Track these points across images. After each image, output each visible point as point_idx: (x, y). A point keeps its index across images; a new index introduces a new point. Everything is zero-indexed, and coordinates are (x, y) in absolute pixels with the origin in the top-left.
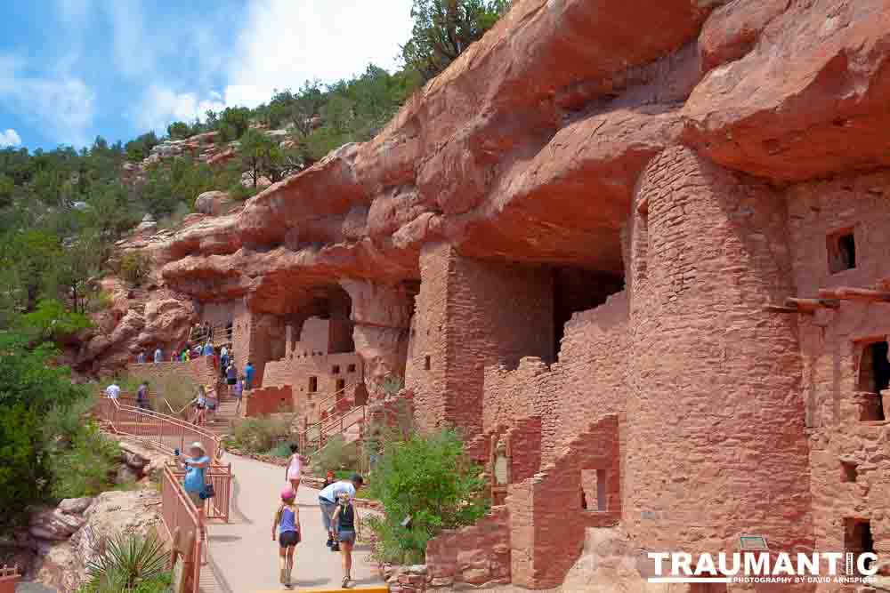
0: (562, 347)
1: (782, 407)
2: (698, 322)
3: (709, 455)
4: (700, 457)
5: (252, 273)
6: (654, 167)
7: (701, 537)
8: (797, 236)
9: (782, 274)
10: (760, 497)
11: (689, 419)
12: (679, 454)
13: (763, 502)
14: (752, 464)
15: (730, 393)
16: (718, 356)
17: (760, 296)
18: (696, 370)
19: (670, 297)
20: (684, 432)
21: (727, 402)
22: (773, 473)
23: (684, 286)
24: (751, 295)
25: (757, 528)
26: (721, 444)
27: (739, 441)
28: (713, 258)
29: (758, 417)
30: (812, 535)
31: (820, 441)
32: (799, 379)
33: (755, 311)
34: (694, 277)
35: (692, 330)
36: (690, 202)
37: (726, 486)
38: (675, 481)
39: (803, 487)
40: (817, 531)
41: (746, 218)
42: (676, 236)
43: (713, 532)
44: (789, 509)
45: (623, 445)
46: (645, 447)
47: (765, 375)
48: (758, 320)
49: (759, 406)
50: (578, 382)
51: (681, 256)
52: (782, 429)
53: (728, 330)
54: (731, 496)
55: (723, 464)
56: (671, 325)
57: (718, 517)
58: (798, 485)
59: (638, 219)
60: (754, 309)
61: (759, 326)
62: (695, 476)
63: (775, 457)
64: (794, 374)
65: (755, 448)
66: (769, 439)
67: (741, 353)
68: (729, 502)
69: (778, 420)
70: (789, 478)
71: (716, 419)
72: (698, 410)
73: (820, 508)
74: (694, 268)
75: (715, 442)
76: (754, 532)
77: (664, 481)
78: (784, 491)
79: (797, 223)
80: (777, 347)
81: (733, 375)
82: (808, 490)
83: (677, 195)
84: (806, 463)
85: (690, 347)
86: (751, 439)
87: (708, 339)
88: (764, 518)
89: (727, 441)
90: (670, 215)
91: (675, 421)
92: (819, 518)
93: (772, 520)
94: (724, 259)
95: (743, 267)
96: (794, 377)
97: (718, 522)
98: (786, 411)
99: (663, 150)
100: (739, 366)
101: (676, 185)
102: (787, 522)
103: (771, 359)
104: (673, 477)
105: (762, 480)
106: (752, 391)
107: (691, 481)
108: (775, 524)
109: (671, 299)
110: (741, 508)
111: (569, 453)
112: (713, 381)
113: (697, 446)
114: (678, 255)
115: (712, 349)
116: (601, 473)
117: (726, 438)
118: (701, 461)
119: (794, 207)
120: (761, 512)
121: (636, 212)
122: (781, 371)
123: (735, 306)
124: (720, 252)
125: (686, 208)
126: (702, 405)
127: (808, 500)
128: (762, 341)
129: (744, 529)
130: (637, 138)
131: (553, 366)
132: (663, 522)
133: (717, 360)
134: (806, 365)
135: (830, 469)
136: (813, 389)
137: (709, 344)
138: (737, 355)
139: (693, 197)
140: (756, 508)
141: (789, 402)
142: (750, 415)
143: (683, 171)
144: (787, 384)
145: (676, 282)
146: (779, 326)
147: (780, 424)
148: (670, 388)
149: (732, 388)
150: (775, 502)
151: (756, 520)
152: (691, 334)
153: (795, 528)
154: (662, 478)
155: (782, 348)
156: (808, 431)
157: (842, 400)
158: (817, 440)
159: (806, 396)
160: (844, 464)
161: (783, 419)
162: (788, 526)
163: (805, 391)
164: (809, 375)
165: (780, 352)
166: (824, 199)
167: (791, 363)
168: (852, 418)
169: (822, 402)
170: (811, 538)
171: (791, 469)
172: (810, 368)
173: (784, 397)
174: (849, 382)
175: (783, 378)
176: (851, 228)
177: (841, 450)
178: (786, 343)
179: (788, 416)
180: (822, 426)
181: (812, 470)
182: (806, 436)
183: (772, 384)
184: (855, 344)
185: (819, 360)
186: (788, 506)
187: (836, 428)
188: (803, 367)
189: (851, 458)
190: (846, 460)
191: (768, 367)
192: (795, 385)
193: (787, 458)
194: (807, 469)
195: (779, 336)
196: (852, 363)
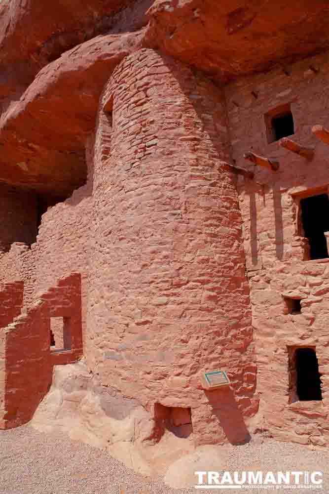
0: (39, 232)
1: (231, 254)
2: (160, 180)
3: (172, 298)
4: (164, 299)
6: (120, 70)
7: (165, 376)
9: (225, 149)
10: (218, 334)
11: (153, 266)
12: (142, 299)
13: (221, 338)
14: (211, 304)
15: (191, 240)
16: (179, 208)
17: (211, 161)
18: (160, 222)
19: (133, 164)
20: (149, 278)
21: (188, 249)
22: (227, 311)
23: (147, 153)
24: (204, 160)
25: (218, 362)
26: (184, 287)
27: (199, 284)
28: (173, 128)
29: (214, 262)
31: (261, 281)
32: (240, 231)
33: (208, 174)
34: (156, 144)
35: (156, 187)
36: (152, 86)
37: (189, 326)
38: (138, 324)
39: (247, 321)
40: (259, 358)
41: (198, 101)
42: (140, 114)
43: (180, 370)
44: (239, 342)
45: (84, 296)
46: (107, 294)
47: (217, 226)
48: (210, 180)
49: (214, 253)
50: (50, 254)
51: (143, 129)
52: (232, 273)
53: (187, 187)
54: (195, 336)
55: (186, 306)
56: (134, 185)
57: (182, 356)
58: (245, 320)
60: (207, 171)
61: (212, 185)
62: (158, 319)
63: (227, 297)
64: (237, 227)
65: (213, 290)
66: (223, 281)
67: (198, 206)
68: (193, 342)
69: (228, 264)
70: (237, 315)
71: (178, 265)
72: (161, 257)
73: (263, 339)
74: (156, 137)
75: (179, 285)
76: (215, 367)
77: (127, 325)
78: (237, 326)
79: (236, 110)
80: (225, 204)
81: (192, 226)
82: (250, 324)
83: (141, 83)
84: (248, 301)
85: (152, 201)
86: (208, 282)
87: (169, 194)
88: (222, 353)
89: (189, 285)
90: (132, 100)
91: (139, 269)
92: (262, 347)
93: (227, 353)
94: (182, 130)
95: (197, 137)
96: (238, 229)
97: (183, 361)
99: (128, 55)
100: (197, 217)
101: (138, 77)
102: (238, 353)
103: (221, 213)
104: (136, 322)
105: (217, 318)
106: (209, 239)
107: (154, 323)
108: (231, 357)
109: (134, 165)
110: (203, 346)
111: (40, 304)
112: (176, 230)
113: (161, 290)
114: (141, 128)
115: (173, 202)
116: (66, 320)
117: (188, 282)
118: (166, 304)
119: (231, 98)
120: (219, 347)
121: (101, 112)
122: (228, 224)
123: (192, 167)
124: (179, 124)
125: (148, 92)
126: (165, 253)
127: (249, 334)
128: (214, 198)
129: (207, 366)
130: (107, 50)
131: (33, 245)
132: (127, 363)
133: (179, 211)
134: (245, 220)
135: (272, 305)
136: (254, 239)
137: (171, 198)
138: (195, 208)
139: (154, 82)
140: (216, 344)
141: (236, 250)
142: (208, 260)
143: (146, 65)
144: (233, 235)
145: (139, 151)
146: (225, 187)
147: (231, 268)
148: (133, 240)
149: (192, 236)
150: (229, 337)
151: (217, 355)
152: (156, 190)
153: (244, 358)
154: (126, 322)
155: (228, 205)
156: (249, 274)
157: (285, 245)
158: (258, 281)
159: (247, 245)
160: (287, 299)
161: (232, 264)
162: (239, 357)
163: (245, 242)
164: (249, 227)
165: (227, 208)
166: (261, 86)
167: (235, 218)
168: (295, 259)
169: (262, 249)
170: (254, 365)
171: (239, 307)
172: (250, 222)
173: (232, 246)
174: (290, 229)
175: (231, 230)
176: (288, 105)
177: (284, 287)
178: (231, 202)
179: (235, 262)
180: (263, 268)
181: (253, 308)
182: (248, 278)
183: (223, 234)
184: (294, 196)
185: (259, 214)
186: (238, 339)
187: (278, 268)
188: (243, 222)
189: (295, 294)
190: (290, 295)
191: (220, 219)
192: (238, 236)
193: (235, 297)
194: (249, 306)
195: (225, 195)
196: (291, 213)
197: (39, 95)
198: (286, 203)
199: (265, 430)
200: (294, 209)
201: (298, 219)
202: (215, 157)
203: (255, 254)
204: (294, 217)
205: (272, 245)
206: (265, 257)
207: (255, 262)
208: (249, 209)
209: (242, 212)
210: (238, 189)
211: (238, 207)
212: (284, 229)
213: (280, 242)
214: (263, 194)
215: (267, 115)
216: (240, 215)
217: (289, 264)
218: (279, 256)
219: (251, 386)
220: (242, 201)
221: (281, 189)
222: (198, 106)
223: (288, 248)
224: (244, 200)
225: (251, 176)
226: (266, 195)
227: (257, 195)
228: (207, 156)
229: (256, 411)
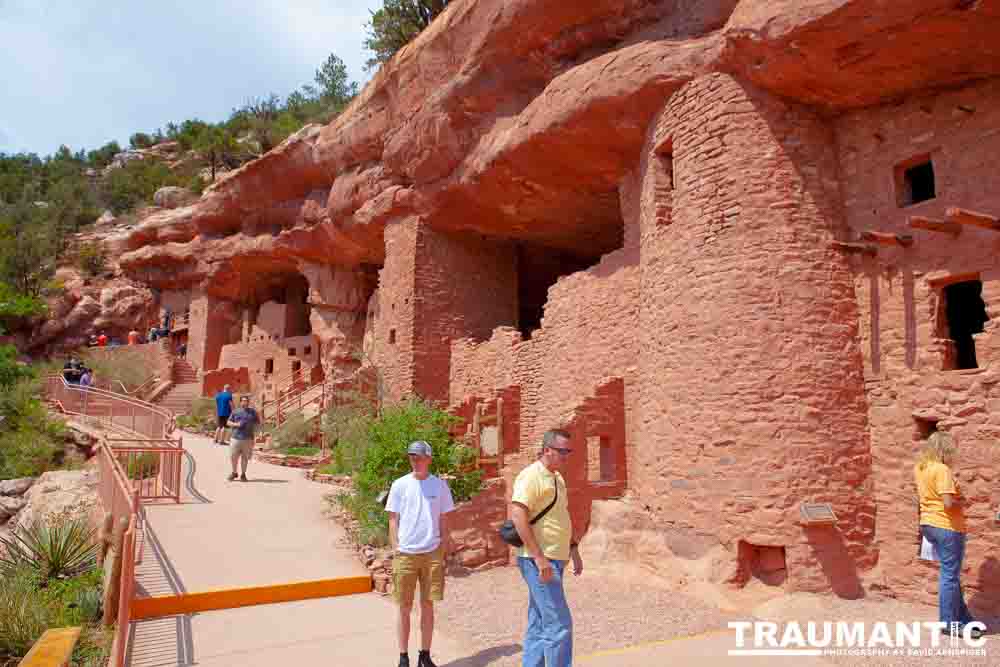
0: (546, 313)
1: (840, 359)
2: (746, 263)
3: (764, 414)
4: (752, 415)
5: (209, 259)
6: (681, 99)
7: (753, 508)
8: (851, 171)
9: (836, 213)
10: (823, 460)
11: (737, 374)
12: (723, 414)
13: (826, 466)
14: (814, 423)
15: (787, 342)
16: (771, 301)
17: (815, 235)
18: (747, 318)
19: (707, 238)
20: (732, 388)
21: (783, 352)
22: (834, 433)
23: (725, 225)
24: (805, 234)
25: (820, 495)
26: (778, 400)
27: (797, 397)
28: (761, 191)
29: (817, 370)
30: (874, 501)
31: (885, 396)
32: (855, 329)
33: (810, 252)
34: (738, 214)
35: (740, 272)
36: (732, 131)
37: (784, 449)
38: (717, 445)
39: (863, 447)
40: (879, 496)
41: (796, 149)
42: (713, 170)
43: (770, 502)
44: (850, 473)
45: (629, 409)
46: (672, 408)
47: (825, 322)
48: (813, 261)
49: (818, 357)
50: (565, 348)
51: (720, 192)
52: (842, 384)
53: (782, 272)
54: (790, 461)
55: (780, 424)
56: (708, 268)
57: (775, 485)
58: (860, 446)
59: (653, 162)
60: (809, 249)
61: (815, 268)
62: (743, 438)
63: (836, 414)
64: (851, 323)
65: (815, 405)
66: (830, 394)
67: (796, 297)
68: (788, 468)
69: (838, 372)
70: (849, 438)
71: (769, 373)
72: (748, 362)
73: (885, 472)
74: (738, 204)
75: (771, 398)
76: (817, 500)
77: (702, 446)
78: (847, 453)
79: (852, 155)
80: (834, 292)
81: (788, 322)
82: (868, 451)
83: (715, 125)
84: (865, 422)
85: (735, 291)
86: (811, 394)
87: (757, 281)
88: (827, 484)
89: (783, 398)
90: (703, 148)
91: (717, 376)
92: (884, 481)
93: (834, 486)
94: (773, 193)
95: (796, 202)
96: (851, 326)
97: (777, 490)
98: (847, 363)
99: (692, 78)
100: (794, 312)
101: (712, 114)
102: (849, 488)
103: (826, 305)
104: (716, 441)
105: (821, 441)
106: (810, 340)
107: (739, 444)
108: (839, 490)
109: (708, 241)
110: (803, 474)
111: (574, 419)
112: (766, 329)
113: (747, 404)
114: (716, 191)
115: (764, 293)
116: (605, 441)
117: (783, 394)
118: (755, 420)
119: (845, 139)
120: (824, 477)
121: (652, 153)
122: (838, 319)
123: (789, 245)
124: (769, 186)
125: (725, 138)
126: (752, 357)
127: (868, 463)
128: (819, 284)
129: (806, 498)
130: (659, 69)
131: (534, 333)
132: (702, 492)
133: (770, 305)
134: (863, 312)
135: (898, 427)
136: (875, 339)
137: (760, 288)
138: (793, 299)
139: (733, 125)
140: (820, 471)
141: (848, 353)
142: (808, 368)
143: (721, 99)
144: (844, 332)
145: (715, 221)
146: (834, 269)
147: (840, 378)
148: (710, 340)
149: (787, 337)
150: (836, 465)
151: (818, 487)
152: (739, 277)
153: (858, 494)
154: (700, 442)
155: (839, 293)
156: (868, 386)
157: (918, 349)
158: (880, 395)
159: (865, 347)
160: (919, 420)
161: (842, 372)
162: (850, 492)
163: (862, 342)
164: (869, 322)
165: (837, 297)
166: (890, 125)
167: (848, 310)
168: (931, 368)
169: (886, 353)
170: (873, 505)
171: (852, 428)
172: (869, 316)
173: (843, 348)
174: (926, 328)
175: (841, 327)
176: (928, 155)
177: (915, 404)
178: (843, 288)
179: (847, 369)
180: (887, 379)
181: (873, 429)
182: (866, 391)
183: (830, 333)
184: (933, 284)
185: (883, 305)
186: (849, 469)
187: (908, 380)
188: (860, 315)
189: (930, 413)
190: (923, 415)
191: (826, 314)
192: (853, 334)
193: (847, 415)
194: (866, 428)
195: (835, 279)
196: (928, 307)
197: (554, 124)
198: (921, 293)
199: (886, 588)
200: (932, 302)
201: (939, 314)
202: (820, 227)
203: (876, 359)
204: (931, 312)
205: (901, 349)
206: (889, 363)
207: (876, 369)
208: (869, 299)
209: (859, 301)
210: (854, 270)
211: (853, 295)
212: (918, 327)
213: (911, 345)
214: (889, 279)
215: (897, 168)
216: (855, 305)
217: (923, 374)
218: (910, 363)
219: (867, 531)
220: (859, 286)
221: (916, 273)
222: (797, 157)
223: (922, 353)
224: (862, 285)
225: (872, 253)
226: (894, 280)
227: (880, 279)
228: (808, 228)
229: (874, 562)
